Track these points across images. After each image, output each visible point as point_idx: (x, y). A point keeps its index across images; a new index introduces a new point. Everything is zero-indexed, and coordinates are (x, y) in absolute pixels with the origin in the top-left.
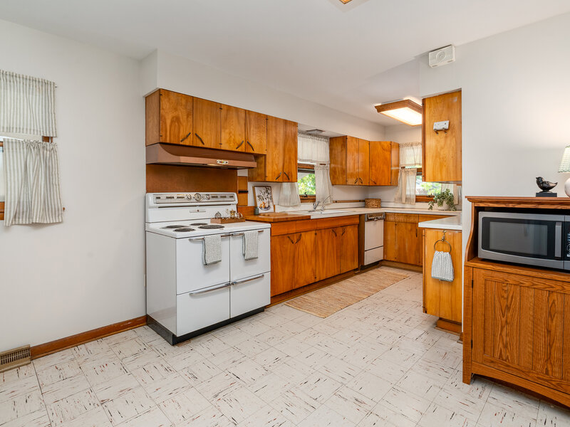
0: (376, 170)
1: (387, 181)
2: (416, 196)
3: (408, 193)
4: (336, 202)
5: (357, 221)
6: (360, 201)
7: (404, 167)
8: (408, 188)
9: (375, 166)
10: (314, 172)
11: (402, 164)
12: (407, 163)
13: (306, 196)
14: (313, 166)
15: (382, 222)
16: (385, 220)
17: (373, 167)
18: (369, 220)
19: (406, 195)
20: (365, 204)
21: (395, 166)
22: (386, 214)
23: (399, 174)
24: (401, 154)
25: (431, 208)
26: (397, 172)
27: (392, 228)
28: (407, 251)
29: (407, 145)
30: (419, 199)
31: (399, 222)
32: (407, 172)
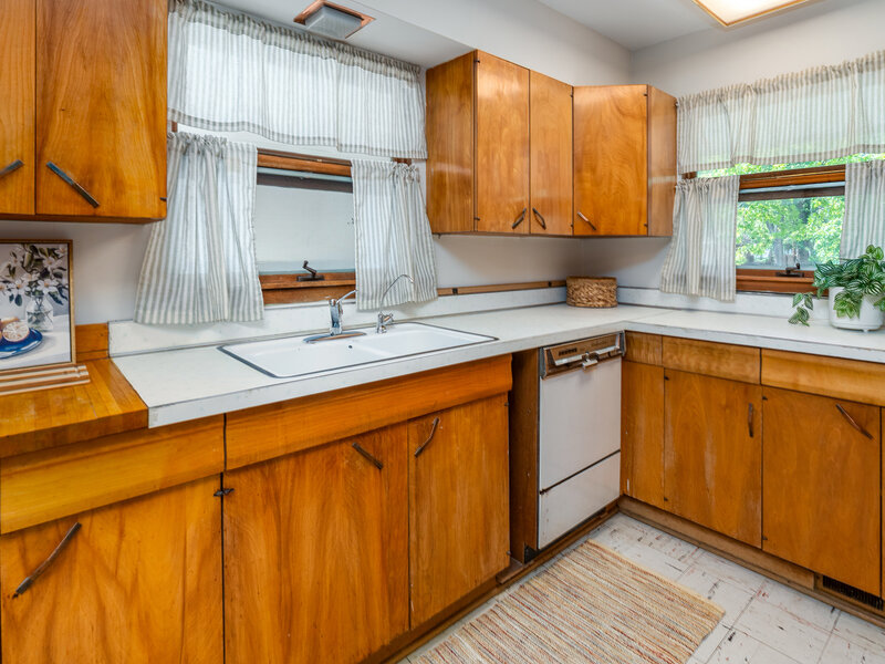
0: (597, 183)
1: (634, 218)
2: (739, 272)
3: (707, 260)
4: (455, 291)
5: (504, 380)
6: (550, 284)
7: (692, 175)
8: (707, 242)
9: (593, 170)
10: (348, 187)
11: (685, 164)
12: (704, 160)
13: (314, 276)
14: (348, 164)
15: (615, 367)
16: (627, 361)
17: (587, 175)
18: (557, 370)
19: (702, 268)
20: (567, 295)
21: (663, 173)
22: (628, 337)
23: (677, 198)
24: (681, 133)
25: (802, 317)
26: (670, 190)
27: (651, 390)
28: (711, 483)
29: (702, 99)
30: (750, 281)
31: (678, 371)
32: (704, 190)
